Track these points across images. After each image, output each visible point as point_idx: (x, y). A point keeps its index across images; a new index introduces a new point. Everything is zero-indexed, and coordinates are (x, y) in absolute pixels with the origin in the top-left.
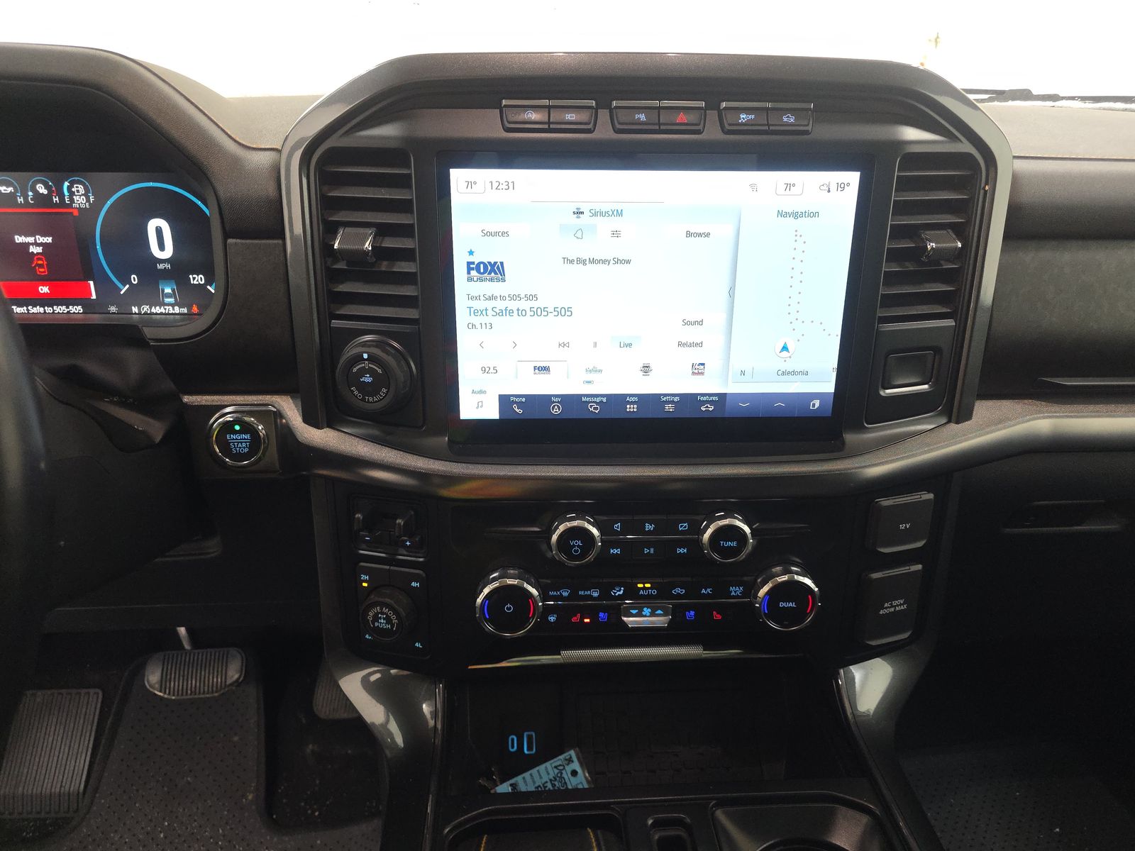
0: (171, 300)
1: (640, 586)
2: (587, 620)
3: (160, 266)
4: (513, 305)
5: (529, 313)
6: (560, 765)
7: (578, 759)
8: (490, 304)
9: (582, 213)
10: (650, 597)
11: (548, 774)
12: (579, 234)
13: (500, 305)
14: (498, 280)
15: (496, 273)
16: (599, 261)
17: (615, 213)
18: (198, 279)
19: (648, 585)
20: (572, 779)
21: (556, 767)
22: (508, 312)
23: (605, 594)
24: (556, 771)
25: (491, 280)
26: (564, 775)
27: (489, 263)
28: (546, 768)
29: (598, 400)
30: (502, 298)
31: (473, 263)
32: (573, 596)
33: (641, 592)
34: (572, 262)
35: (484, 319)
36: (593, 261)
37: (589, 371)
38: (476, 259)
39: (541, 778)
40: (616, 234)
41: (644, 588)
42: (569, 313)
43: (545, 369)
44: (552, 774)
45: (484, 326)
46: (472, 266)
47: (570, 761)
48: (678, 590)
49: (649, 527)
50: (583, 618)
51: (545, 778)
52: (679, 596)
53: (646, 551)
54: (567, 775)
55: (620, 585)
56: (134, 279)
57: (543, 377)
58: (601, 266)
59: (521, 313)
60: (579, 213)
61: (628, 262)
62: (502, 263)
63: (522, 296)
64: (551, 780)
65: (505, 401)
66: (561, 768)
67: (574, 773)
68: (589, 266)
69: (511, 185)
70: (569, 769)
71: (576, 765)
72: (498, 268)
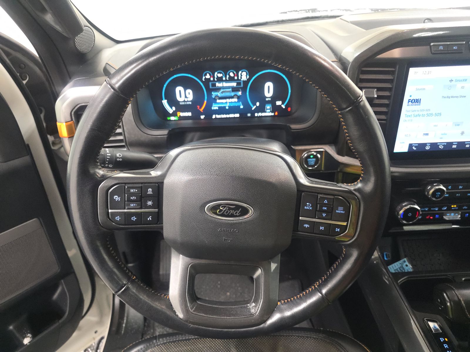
0: (269, 111)
1: (452, 206)
2: (431, 218)
3: (267, 99)
4: (421, 113)
5: (426, 115)
6: (402, 263)
7: (408, 261)
8: (413, 113)
9: (453, 81)
10: (455, 210)
11: (398, 266)
12: (450, 88)
13: (416, 113)
14: (418, 105)
15: (418, 103)
16: (454, 97)
17: (464, 80)
18: (279, 103)
19: (455, 206)
20: (406, 267)
21: (400, 264)
22: (419, 115)
23: (440, 209)
24: (401, 265)
25: (416, 105)
26: (403, 266)
27: (416, 99)
28: (397, 264)
29: (443, 144)
30: (418, 111)
31: (410, 100)
32: (429, 210)
33: (452, 208)
34: (445, 97)
35: (409, 118)
36: (452, 97)
37: (442, 134)
38: (412, 98)
39: (395, 267)
40: (463, 87)
41: (454, 207)
42: (440, 115)
43: (427, 134)
44: (400, 265)
45: (409, 120)
46: (410, 101)
47: (405, 262)
48: (465, 207)
49: (461, 187)
50: (430, 217)
51: (397, 267)
52: (465, 209)
53: (457, 195)
54: (404, 266)
55: (445, 206)
56: (258, 104)
57: (426, 137)
58: (455, 98)
59: (424, 115)
60: (451, 81)
61: (465, 97)
62: (420, 99)
63: (425, 110)
64: (399, 268)
65: (411, 146)
66: (402, 264)
67: (407, 266)
68: (451, 98)
69: (430, 72)
70: (405, 264)
71: (407, 263)
72: (419, 101)
